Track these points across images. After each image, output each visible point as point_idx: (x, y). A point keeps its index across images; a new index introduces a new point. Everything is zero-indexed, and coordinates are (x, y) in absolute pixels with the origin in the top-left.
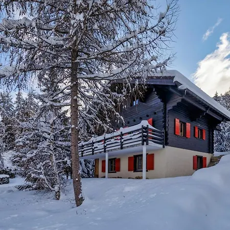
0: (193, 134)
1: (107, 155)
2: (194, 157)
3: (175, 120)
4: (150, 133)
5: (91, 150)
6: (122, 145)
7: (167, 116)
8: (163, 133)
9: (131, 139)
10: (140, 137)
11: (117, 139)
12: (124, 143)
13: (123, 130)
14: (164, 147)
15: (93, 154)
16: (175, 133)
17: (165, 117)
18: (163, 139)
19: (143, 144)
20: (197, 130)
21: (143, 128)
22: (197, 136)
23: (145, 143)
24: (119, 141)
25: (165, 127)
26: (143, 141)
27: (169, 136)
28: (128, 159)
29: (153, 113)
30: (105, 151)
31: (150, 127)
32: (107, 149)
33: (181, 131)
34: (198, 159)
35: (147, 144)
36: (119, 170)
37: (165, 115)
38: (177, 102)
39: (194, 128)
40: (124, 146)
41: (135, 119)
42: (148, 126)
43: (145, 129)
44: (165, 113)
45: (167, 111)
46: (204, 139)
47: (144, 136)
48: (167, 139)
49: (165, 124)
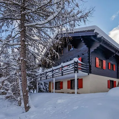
0: (107, 67)
1: (54, 79)
2: (108, 81)
3: (96, 58)
4: (80, 66)
5: (45, 77)
6: (62, 73)
7: (91, 56)
8: (88, 66)
9: (68, 69)
10: (73, 68)
11: (60, 70)
12: (64, 72)
13: (63, 64)
14: (88, 74)
15: (46, 79)
16: (96, 66)
17: (89, 57)
18: (88, 70)
19: (75, 72)
20: (110, 65)
21: (75, 62)
22: (110, 68)
23: (76, 72)
24: (61, 71)
25: (89, 62)
26: (75, 70)
27: (92, 68)
28: (67, 82)
29: (82, 54)
30: (53, 77)
31: (80, 62)
32: (54, 76)
33: (100, 65)
34: (110, 82)
35: (78, 72)
36: (62, 88)
37: (89, 55)
38: (97, 46)
39: (108, 63)
40: (63, 74)
41: (71, 58)
42: (78, 61)
43: (76, 63)
44: (89, 54)
45: (91, 53)
46: (114, 70)
47: (75, 67)
48: (90, 69)
49: (89, 61)
